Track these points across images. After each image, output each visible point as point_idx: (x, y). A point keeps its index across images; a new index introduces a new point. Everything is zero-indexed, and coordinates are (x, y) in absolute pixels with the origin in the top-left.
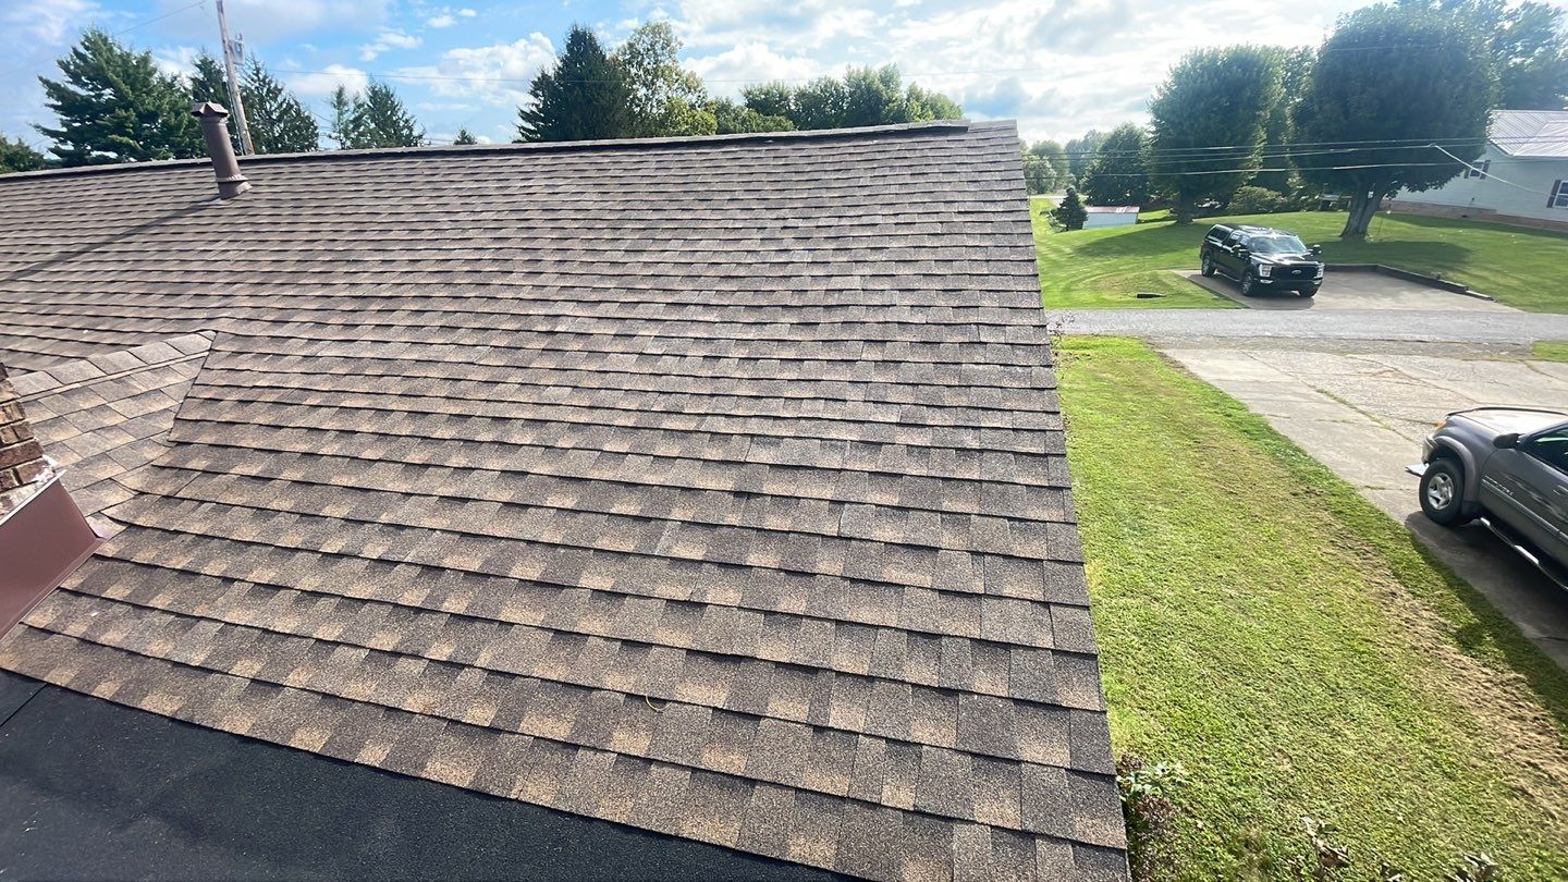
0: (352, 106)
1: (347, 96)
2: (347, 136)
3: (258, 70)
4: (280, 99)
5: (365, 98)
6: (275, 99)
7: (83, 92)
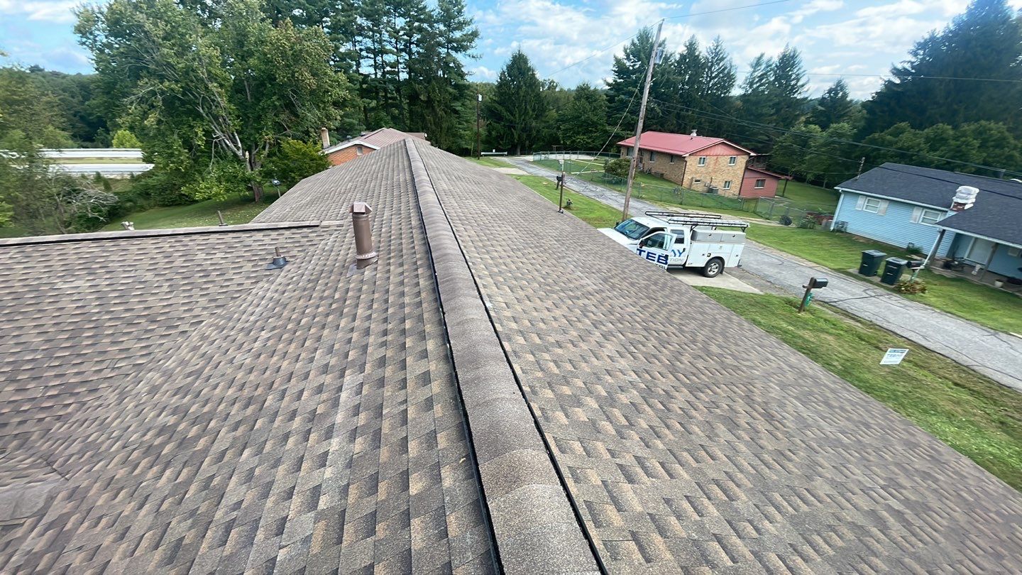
0: (763, 67)
1: (765, 59)
2: (751, 87)
3: (717, 46)
4: (721, 65)
5: (776, 60)
6: (718, 64)
7: (628, 64)
